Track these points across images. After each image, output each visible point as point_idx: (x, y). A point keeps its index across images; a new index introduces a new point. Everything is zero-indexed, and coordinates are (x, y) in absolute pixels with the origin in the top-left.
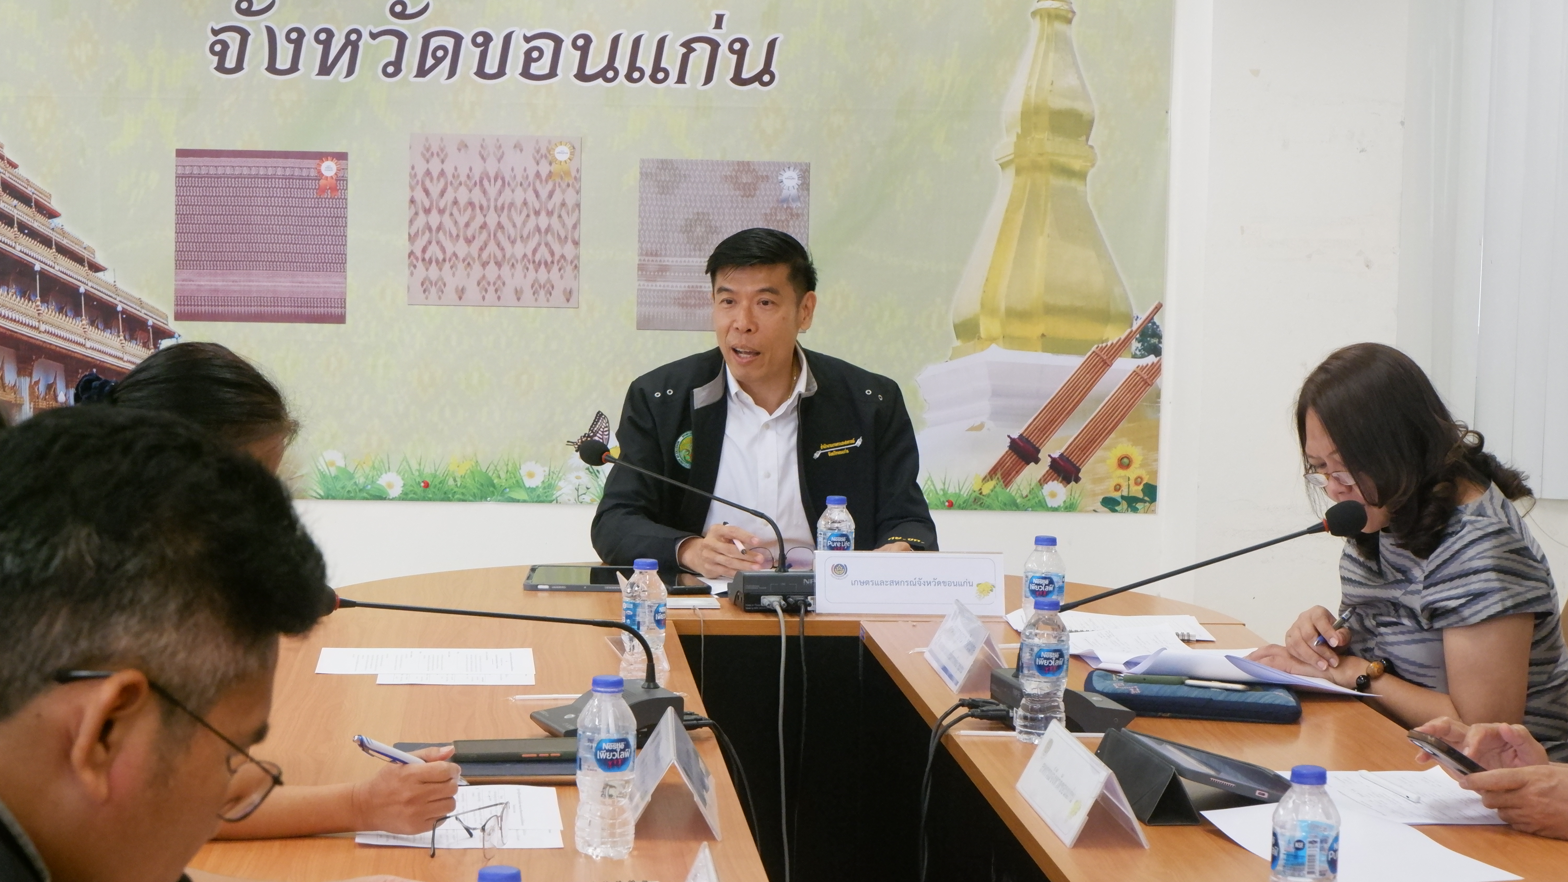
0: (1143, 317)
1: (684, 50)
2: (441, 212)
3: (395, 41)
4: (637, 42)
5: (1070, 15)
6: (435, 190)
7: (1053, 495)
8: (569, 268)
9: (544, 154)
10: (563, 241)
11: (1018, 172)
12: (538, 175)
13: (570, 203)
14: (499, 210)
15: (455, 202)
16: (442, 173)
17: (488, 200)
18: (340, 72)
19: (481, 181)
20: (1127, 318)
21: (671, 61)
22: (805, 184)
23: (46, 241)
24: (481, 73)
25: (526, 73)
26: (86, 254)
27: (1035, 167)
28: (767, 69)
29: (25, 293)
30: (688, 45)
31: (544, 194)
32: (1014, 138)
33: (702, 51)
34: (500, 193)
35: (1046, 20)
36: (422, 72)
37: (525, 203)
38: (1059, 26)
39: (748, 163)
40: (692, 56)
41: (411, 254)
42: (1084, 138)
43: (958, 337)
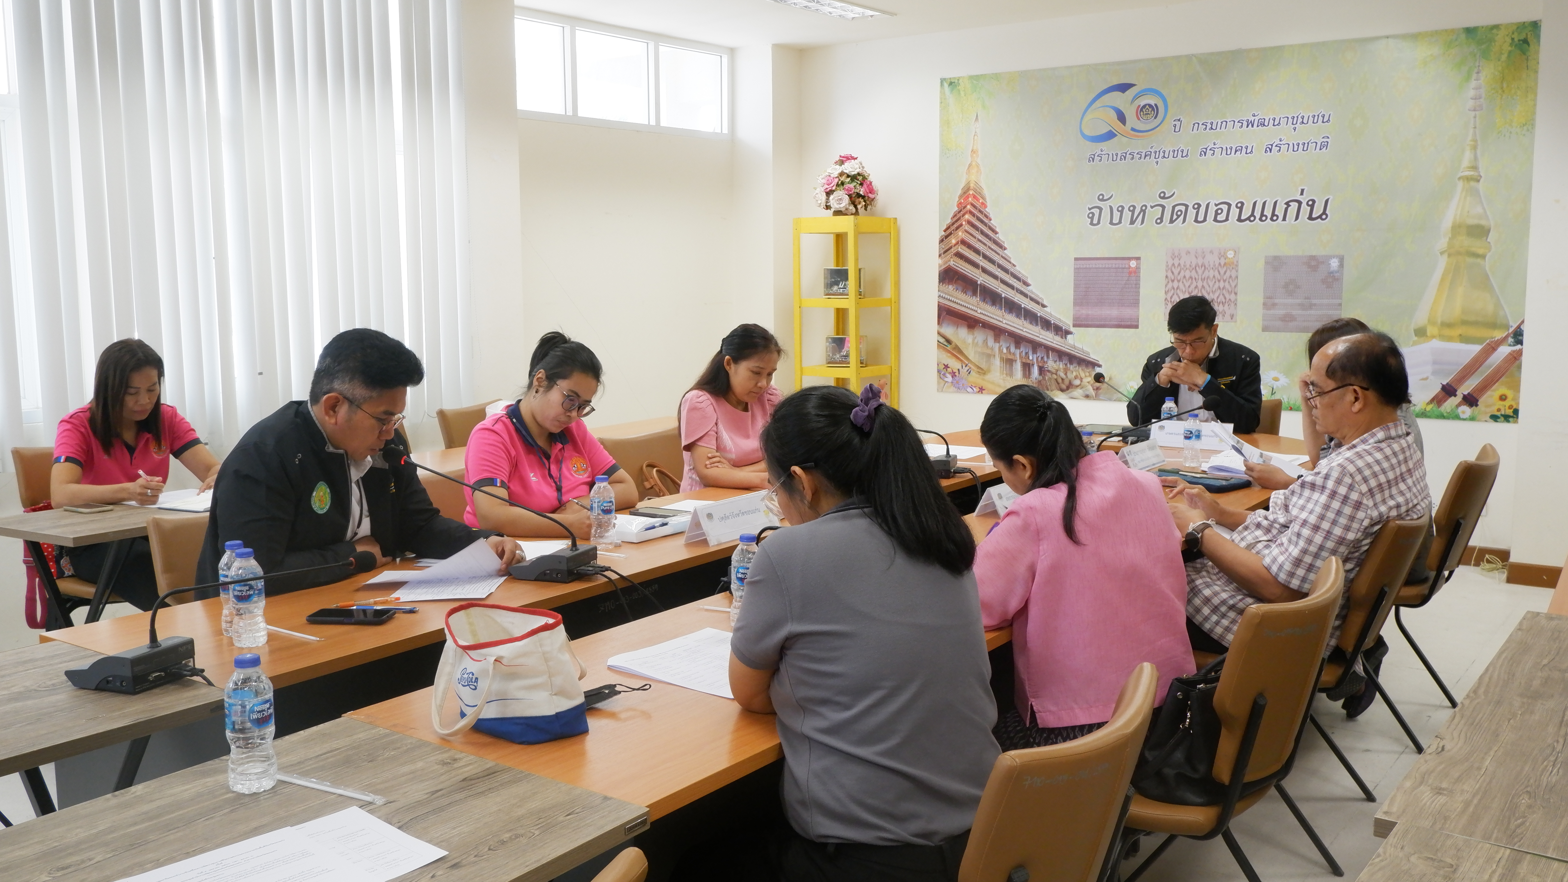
0: (1515, 326)
1: (1286, 206)
2: (1179, 281)
3: (1161, 209)
4: (1264, 203)
5: (1479, 178)
6: (1176, 272)
7: (1464, 412)
8: (1232, 305)
9: (1222, 255)
10: (1230, 293)
11: (1449, 255)
12: (1220, 264)
13: (1234, 276)
14: (1203, 280)
15: (1185, 277)
16: (1179, 265)
17: (1198, 276)
18: (1138, 223)
19: (1195, 268)
20: (1507, 327)
21: (1280, 212)
22: (1341, 265)
23: (1026, 295)
24: (1196, 221)
25: (1215, 220)
26: (1040, 301)
27: (1459, 253)
28: (1324, 213)
29: (1018, 316)
30: (1288, 204)
31: (1222, 272)
32: (1447, 239)
33: (1294, 205)
34: (1203, 272)
35: (1466, 181)
36: (1172, 221)
37: (1214, 277)
38: (1473, 184)
39: (1315, 256)
40: (1289, 208)
41: (1166, 299)
42: (1485, 238)
43: (1416, 335)
